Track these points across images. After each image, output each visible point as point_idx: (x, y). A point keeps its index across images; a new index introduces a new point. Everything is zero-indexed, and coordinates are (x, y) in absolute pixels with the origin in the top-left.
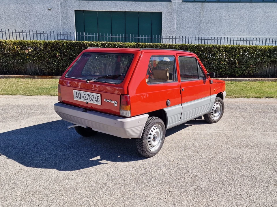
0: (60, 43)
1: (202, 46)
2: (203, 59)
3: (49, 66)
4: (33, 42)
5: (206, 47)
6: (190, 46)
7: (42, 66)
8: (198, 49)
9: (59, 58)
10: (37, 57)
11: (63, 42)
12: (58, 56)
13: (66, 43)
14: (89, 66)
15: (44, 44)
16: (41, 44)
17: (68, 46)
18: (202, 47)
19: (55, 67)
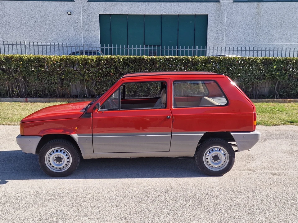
0: (116, 58)
1: (290, 59)
2: (292, 75)
3: (101, 87)
4: (84, 57)
5: (295, 61)
6: (274, 60)
7: (92, 86)
8: (285, 63)
9: (114, 77)
10: (87, 76)
11: (119, 58)
12: (112, 74)
13: (123, 59)
14: (148, 86)
15: (96, 61)
16: (93, 60)
17: (124, 62)
18: (291, 61)
19: (108, 87)
